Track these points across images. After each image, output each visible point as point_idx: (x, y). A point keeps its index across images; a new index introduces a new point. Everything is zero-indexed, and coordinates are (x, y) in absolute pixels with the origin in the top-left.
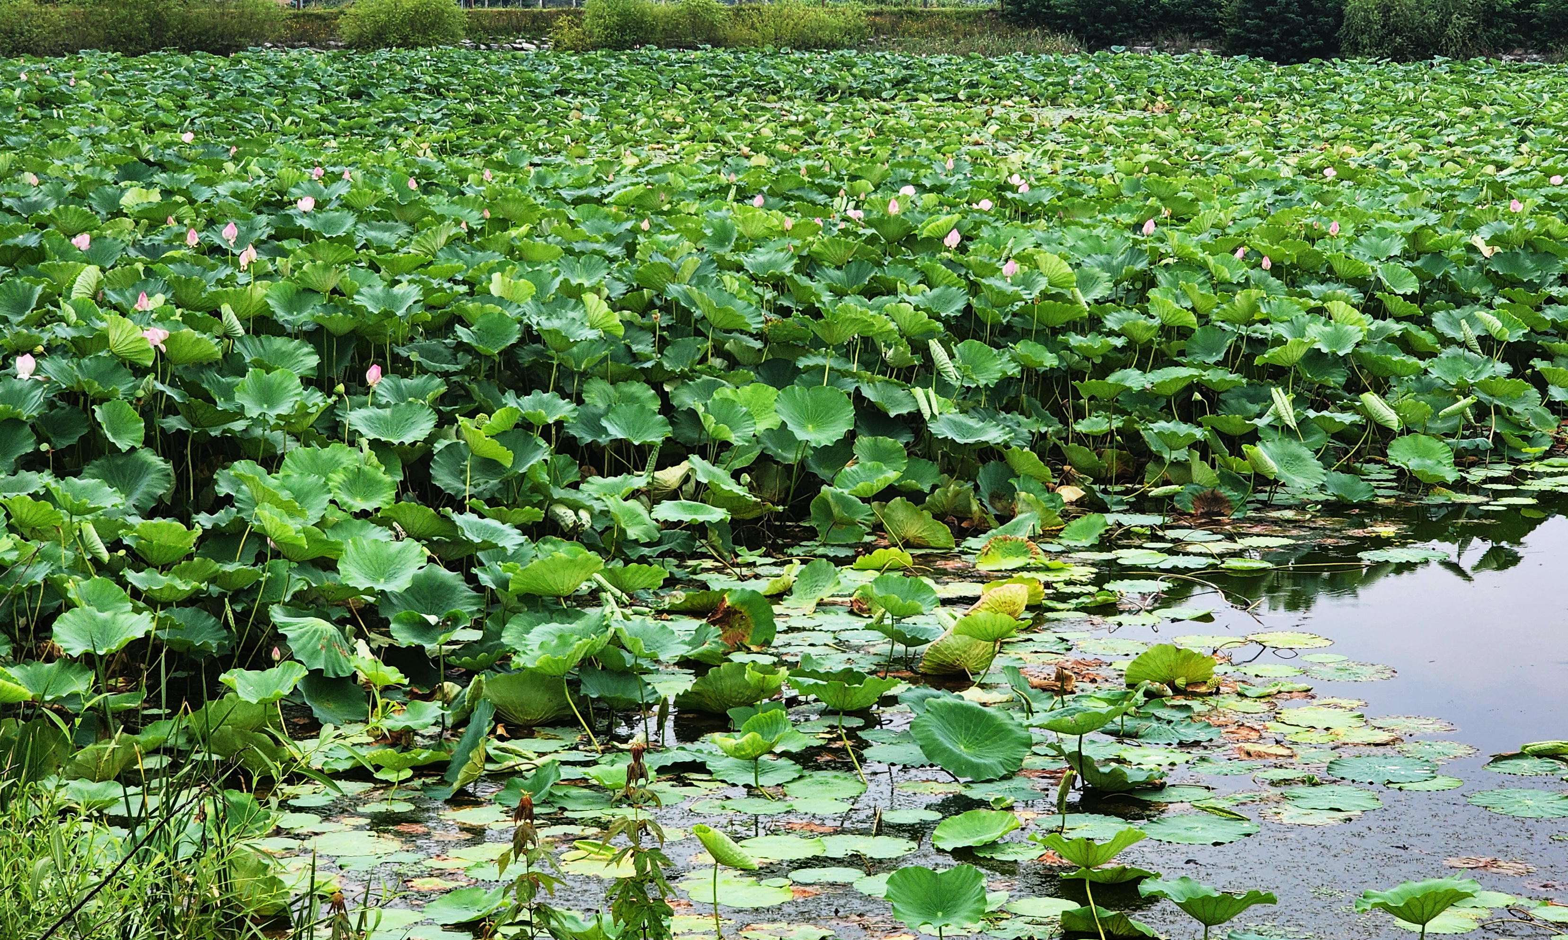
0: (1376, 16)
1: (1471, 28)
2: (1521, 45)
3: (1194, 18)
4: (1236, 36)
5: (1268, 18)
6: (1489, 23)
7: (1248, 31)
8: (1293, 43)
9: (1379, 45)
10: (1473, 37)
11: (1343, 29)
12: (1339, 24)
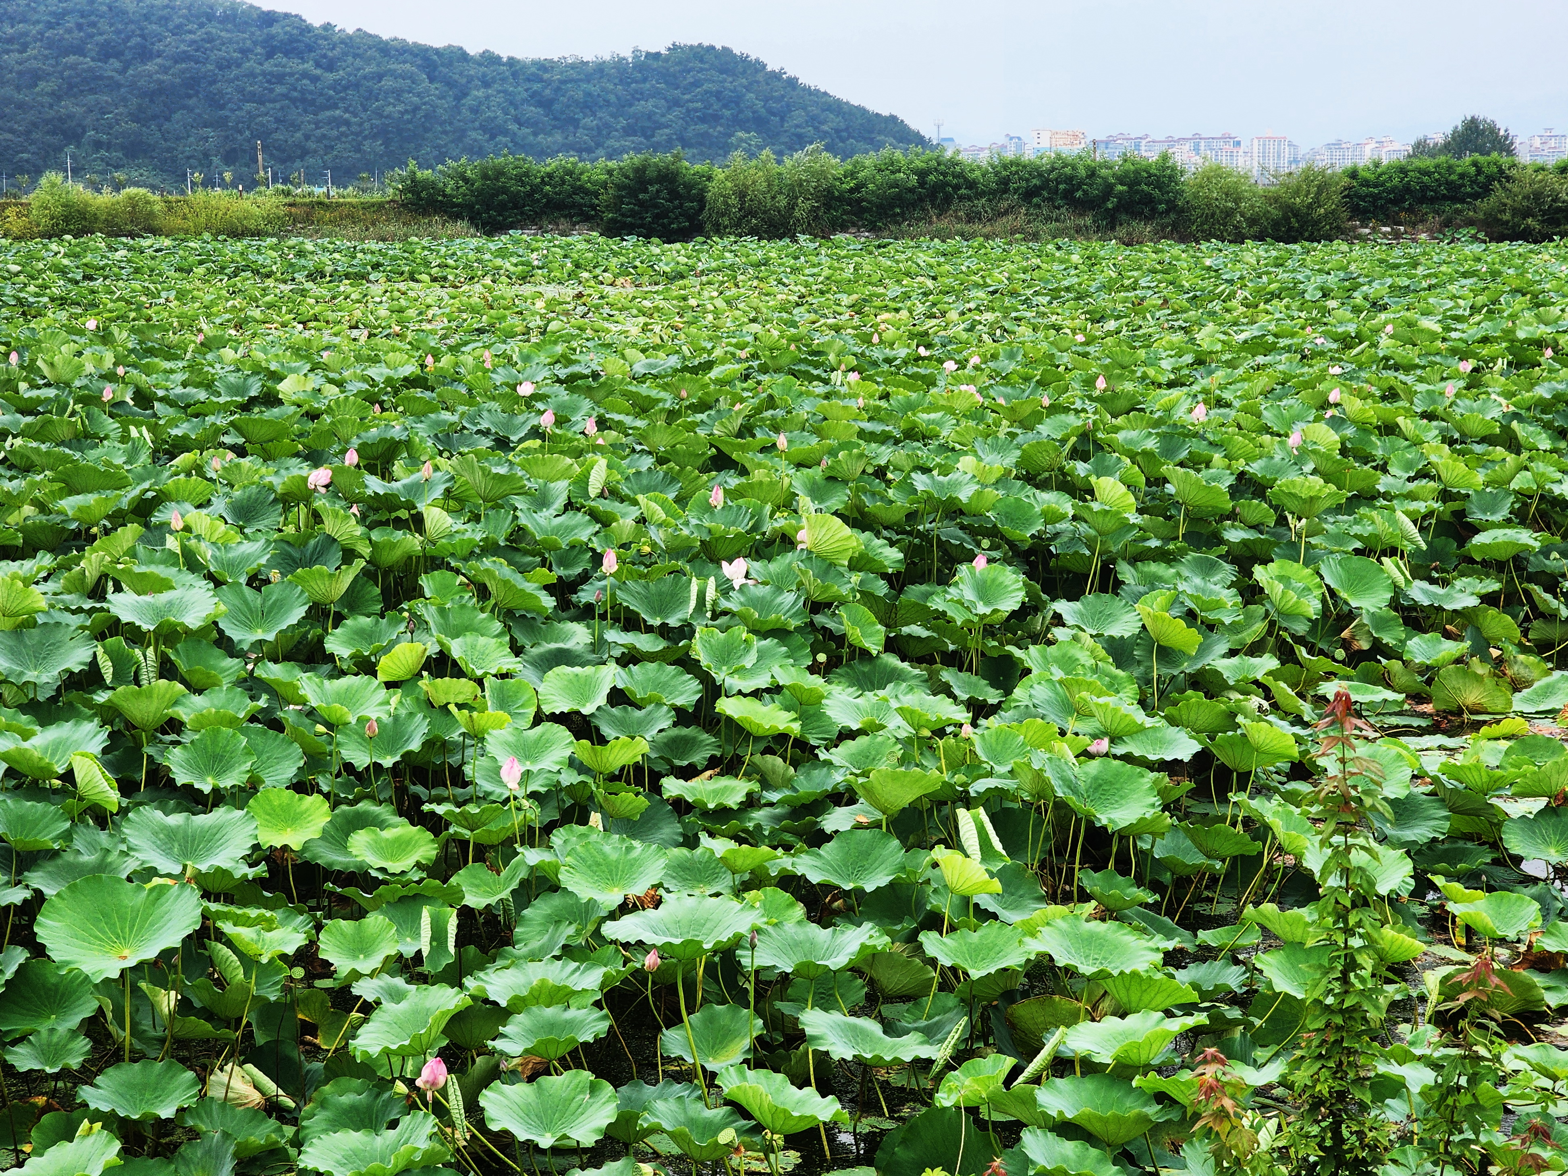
0: (733, 200)
1: (814, 209)
2: (854, 225)
3: (573, 205)
4: (612, 220)
5: (641, 204)
6: (828, 207)
7: (623, 215)
8: (663, 225)
9: (738, 225)
10: (816, 218)
11: (705, 213)
12: (702, 208)
